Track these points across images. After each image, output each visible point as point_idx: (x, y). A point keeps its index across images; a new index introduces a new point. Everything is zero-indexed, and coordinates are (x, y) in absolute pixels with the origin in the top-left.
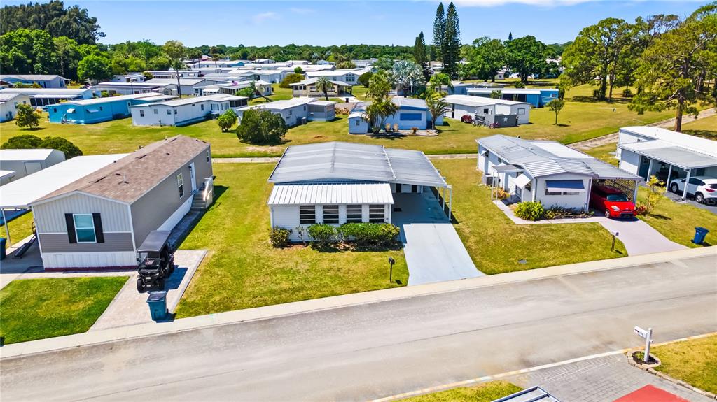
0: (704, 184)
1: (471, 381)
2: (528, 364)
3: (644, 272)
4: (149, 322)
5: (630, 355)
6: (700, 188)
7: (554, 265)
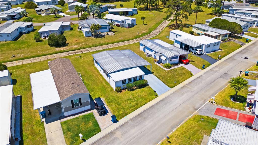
0: (197, 50)
1: (190, 116)
2: (196, 109)
3: (199, 79)
4: (112, 124)
5: (210, 102)
6: (197, 52)
7: (182, 82)
